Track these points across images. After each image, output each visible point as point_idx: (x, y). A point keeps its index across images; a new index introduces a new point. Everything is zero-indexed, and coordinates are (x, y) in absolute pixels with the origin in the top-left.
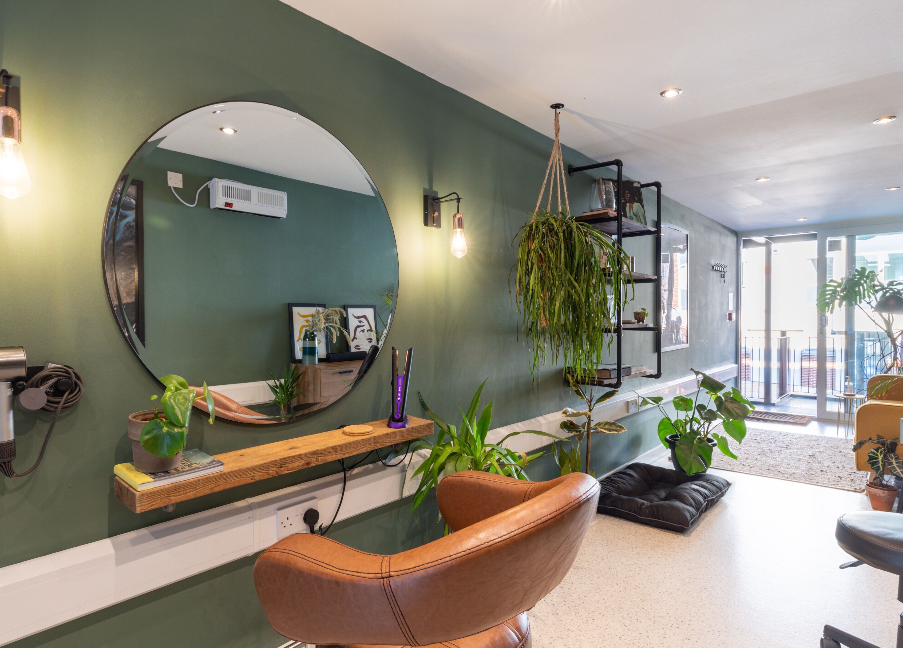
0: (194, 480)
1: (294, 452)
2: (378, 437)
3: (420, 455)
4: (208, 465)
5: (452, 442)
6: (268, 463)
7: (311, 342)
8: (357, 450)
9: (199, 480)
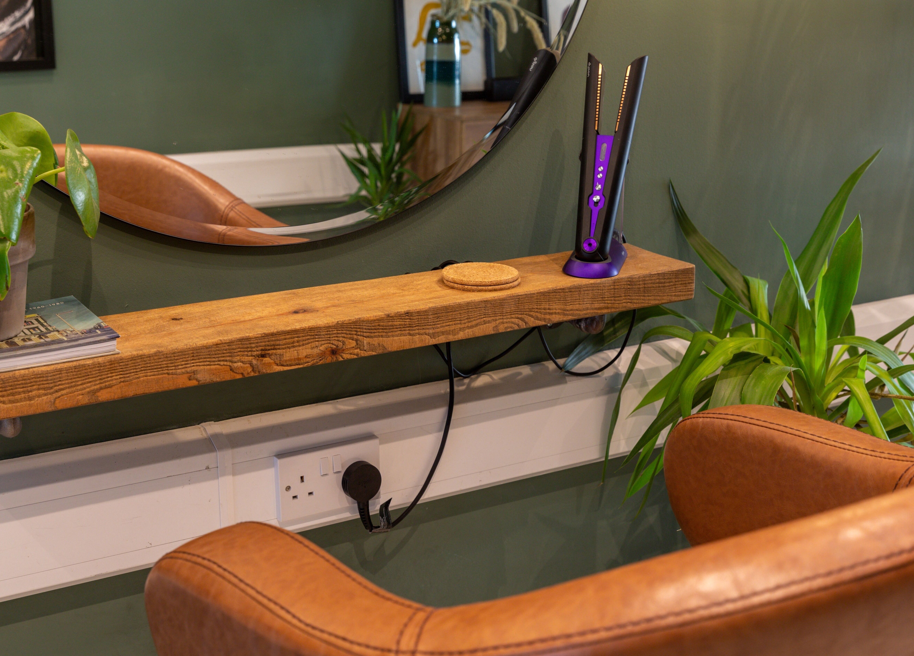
0: (49, 368)
1: (299, 321)
2: (529, 297)
3: (664, 353)
4: (83, 336)
5: (753, 326)
6: (230, 343)
7: (444, 46)
8: (469, 328)
9: (60, 370)
